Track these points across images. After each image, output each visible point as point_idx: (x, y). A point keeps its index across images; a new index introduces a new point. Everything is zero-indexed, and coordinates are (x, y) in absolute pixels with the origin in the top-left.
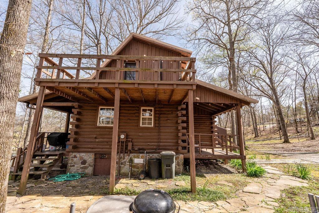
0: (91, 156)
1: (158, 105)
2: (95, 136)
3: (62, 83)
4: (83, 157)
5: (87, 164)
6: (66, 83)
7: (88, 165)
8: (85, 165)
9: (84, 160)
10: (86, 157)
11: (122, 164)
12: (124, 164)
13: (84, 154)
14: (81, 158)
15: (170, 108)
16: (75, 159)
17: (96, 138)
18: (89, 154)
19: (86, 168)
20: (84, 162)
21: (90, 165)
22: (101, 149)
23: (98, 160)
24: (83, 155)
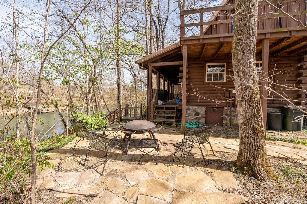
0: (203, 109)
1: (274, 58)
2: (204, 91)
3: (206, 40)
4: (196, 109)
5: (200, 115)
6: (210, 39)
7: (201, 117)
8: (198, 117)
9: (197, 112)
10: (198, 110)
11: (233, 116)
12: (236, 116)
13: (197, 107)
14: (194, 110)
15: (289, 60)
16: (189, 111)
17: (205, 93)
18: (201, 107)
19: (199, 118)
20: (197, 114)
21: (203, 117)
22: (210, 103)
23: (209, 113)
24: (195, 108)
